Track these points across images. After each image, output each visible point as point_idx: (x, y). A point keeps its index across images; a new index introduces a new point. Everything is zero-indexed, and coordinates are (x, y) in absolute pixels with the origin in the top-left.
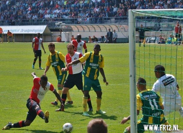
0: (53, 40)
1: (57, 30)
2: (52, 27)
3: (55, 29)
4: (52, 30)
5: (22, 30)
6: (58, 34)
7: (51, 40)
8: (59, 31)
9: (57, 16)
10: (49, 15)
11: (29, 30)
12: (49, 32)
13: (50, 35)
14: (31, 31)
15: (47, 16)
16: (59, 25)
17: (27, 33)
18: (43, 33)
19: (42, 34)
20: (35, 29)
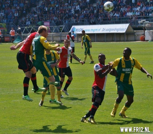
0: (136, 39)
1: (141, 29)
2: (135, 26)
3: (137, 27)
4: (135, 29)
5: (104, 29)
6: (141, 32)
7: (134, 39)
8: (142, 30)
9: (140, 14)
10: (131, 12)
11: (111, 30)
12: (132, 30)
13: (133, 34)
14: (113, 30)
15: (129, 14)
16: (142, 24)
17: (108, 32)
18: (126, 32)
19: (124, 33)
20: (117, 28)
